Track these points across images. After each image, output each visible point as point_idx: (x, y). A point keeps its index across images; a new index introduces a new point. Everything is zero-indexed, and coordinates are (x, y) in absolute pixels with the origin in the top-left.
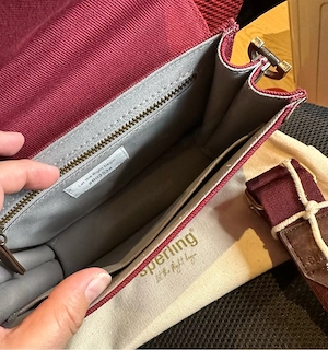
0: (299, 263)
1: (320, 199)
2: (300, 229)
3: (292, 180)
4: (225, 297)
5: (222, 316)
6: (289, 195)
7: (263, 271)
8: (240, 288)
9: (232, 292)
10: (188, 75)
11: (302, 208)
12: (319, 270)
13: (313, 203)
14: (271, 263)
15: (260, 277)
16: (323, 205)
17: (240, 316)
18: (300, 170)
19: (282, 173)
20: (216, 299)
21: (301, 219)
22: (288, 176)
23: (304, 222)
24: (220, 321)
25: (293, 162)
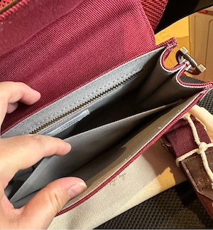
0: (193, 182)
1: (208, 141)
2: (195, 161)
3: (190, 128)
4: (143, 203)
5: (141, 216)
6: (188, 138)
7: (169, 187)
8: (153, 197)
9: (148, 200)
10: (139, 70)
11: (196, 146)
12: (206, 187)
13: (204, 144)
14: (174, 182)
15: (167, 191)
16: (210, 145)
17: (153, 216)
18: (196, 122)
19: (184, 124)
20: (138, 204)
21: (196, 154)
22: (188, 125)
23: (198, 156)
24: (140, 219)
25: (191, 116)
